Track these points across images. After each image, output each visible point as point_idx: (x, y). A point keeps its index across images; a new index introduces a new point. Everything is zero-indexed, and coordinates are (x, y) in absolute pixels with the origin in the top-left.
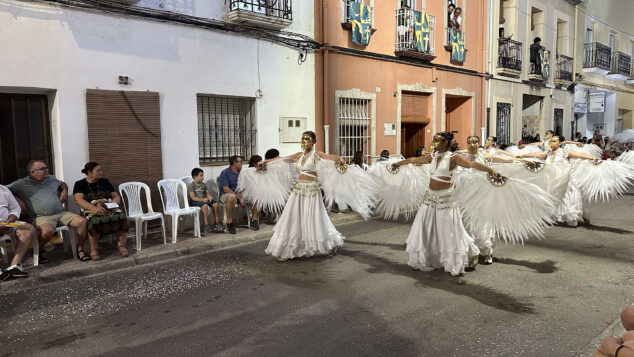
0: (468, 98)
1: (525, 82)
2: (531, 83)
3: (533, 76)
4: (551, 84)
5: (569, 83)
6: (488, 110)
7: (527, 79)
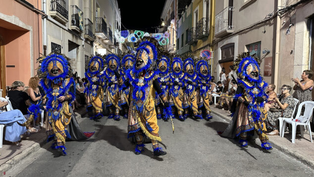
0: (27, 31)
1: (69, 31)
2: (73, 32)
3: (74, 27)
4: (83, 36)
5: (91, 39)
6: (45, 48)
7: (70, 29)
